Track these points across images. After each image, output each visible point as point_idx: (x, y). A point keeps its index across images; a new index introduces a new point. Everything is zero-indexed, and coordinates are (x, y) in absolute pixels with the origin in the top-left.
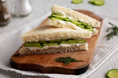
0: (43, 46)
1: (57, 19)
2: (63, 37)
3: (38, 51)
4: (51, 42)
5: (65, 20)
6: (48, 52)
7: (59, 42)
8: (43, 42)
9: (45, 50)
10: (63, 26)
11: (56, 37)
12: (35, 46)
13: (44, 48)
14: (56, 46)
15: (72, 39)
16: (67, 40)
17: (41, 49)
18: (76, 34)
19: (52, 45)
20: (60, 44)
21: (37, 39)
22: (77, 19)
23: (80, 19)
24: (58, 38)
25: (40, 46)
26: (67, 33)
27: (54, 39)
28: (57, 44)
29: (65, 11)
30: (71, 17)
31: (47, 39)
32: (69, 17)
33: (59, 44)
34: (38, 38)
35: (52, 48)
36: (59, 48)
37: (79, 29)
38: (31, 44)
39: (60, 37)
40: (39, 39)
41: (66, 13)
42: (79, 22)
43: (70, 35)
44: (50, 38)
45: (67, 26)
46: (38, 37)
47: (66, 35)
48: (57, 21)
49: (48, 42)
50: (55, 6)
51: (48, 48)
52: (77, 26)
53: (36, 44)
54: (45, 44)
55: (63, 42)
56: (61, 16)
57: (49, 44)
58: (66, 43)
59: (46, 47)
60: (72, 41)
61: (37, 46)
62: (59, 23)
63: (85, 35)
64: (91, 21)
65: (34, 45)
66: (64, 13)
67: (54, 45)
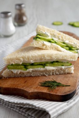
0: (27, 69)
1: (42, 40)
2: (48, 60)
3: (22, 74)
4: (36, 64)
5: (50, 42)
6: (32, 75)
7: (44, 65)
8: (27, 65)
9: (29, 72)
10: (49, 48)
11: (41, 59)
12: (19, 69)
13: (28, 70)
14: (41, 69)
15: (57, 62)
16: (52, 63)
17: (25, 71)
18: (61, 56)
19: (37, 67)
21: (20, 62)
22: (62, 40)
23: (65, 41)
24: (43, 61)
25: (24, 69)
26: (52, 55)
27: (38, 61)
28: (41, 66)
29: (51, 31)
30: (56, 38)
31: (32, 61)
32: (54, 38)
33: (44, 67)
34: (22, 61)
35: (36, 71)
36: (44, 71)
37: (64, 51)
38: (15, 66)
39: (45, 59)
40: (24, 61)
41: (51, 34)
42: (64, 43)
43: (55, 57)
44: (35, 60)
45: (52, 48)
46: (22, 59)
47: (51, 57)
48: (42, 42)
49: (32, 65)
50: (40, 26)
51: (33, 71)
52: (62, 47)
53: (19, 67)
54: (29, 67)
55: (48, 65)
56: (46, 37)
57: (34, 67)
58: (51, 66)
59: (30, 69)
60: (58, 64)
61: (21, 69)
62: (44, 45)
63: (71, 58)
64: (76, 43)
65: (18, 67)
66: (49, 34)
67: (38, 67)
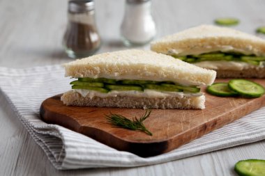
0: (109, 90)
2: (149, 76)
3: (98, 100)
4: (127, 83)
6: (119, 105)
7: (142, 85)
8: (110, 82)
9: (112, 98)
11: (135, 73)
12: (93, 88)
13: (109, 93)
14: (135, 92)
17: (104, 95)
18: (178, 74)
19: (127, 89)
20: (145, 91)
21: (95, 74)
24: (138, 77)
25: (103, 89)
26: (160, 68)
28: (137, 88)
31: (116, 76)
33: (143, 90)
34: (99, 72)
35: (126, 96)
36: (143, 98)
38: (86, 84)
39: (144, 75)
40: (101, 73)
43: (166, 73)
44: (124, 74)
46: (98, 69)
47: (156, 72)
49: (120, 83)
51: (119, 96)
53: (94, 85)
54: (112, 87)
55: (150, 86)
57: (122, 87)
58: (156, 89)
59: (115, 93)
60: (171, 87)
61: (97, 88)
63: (200, 79)
65: (90, 85)
67: (130, 90)
